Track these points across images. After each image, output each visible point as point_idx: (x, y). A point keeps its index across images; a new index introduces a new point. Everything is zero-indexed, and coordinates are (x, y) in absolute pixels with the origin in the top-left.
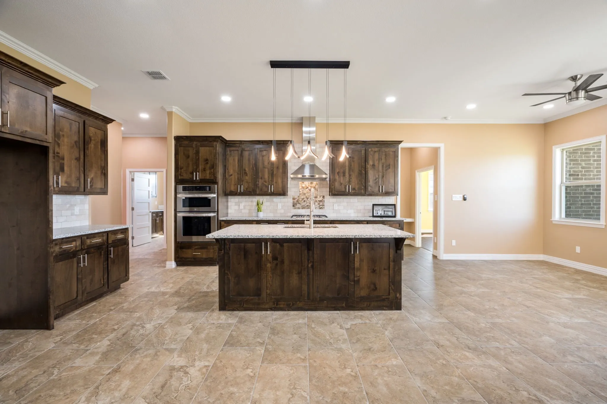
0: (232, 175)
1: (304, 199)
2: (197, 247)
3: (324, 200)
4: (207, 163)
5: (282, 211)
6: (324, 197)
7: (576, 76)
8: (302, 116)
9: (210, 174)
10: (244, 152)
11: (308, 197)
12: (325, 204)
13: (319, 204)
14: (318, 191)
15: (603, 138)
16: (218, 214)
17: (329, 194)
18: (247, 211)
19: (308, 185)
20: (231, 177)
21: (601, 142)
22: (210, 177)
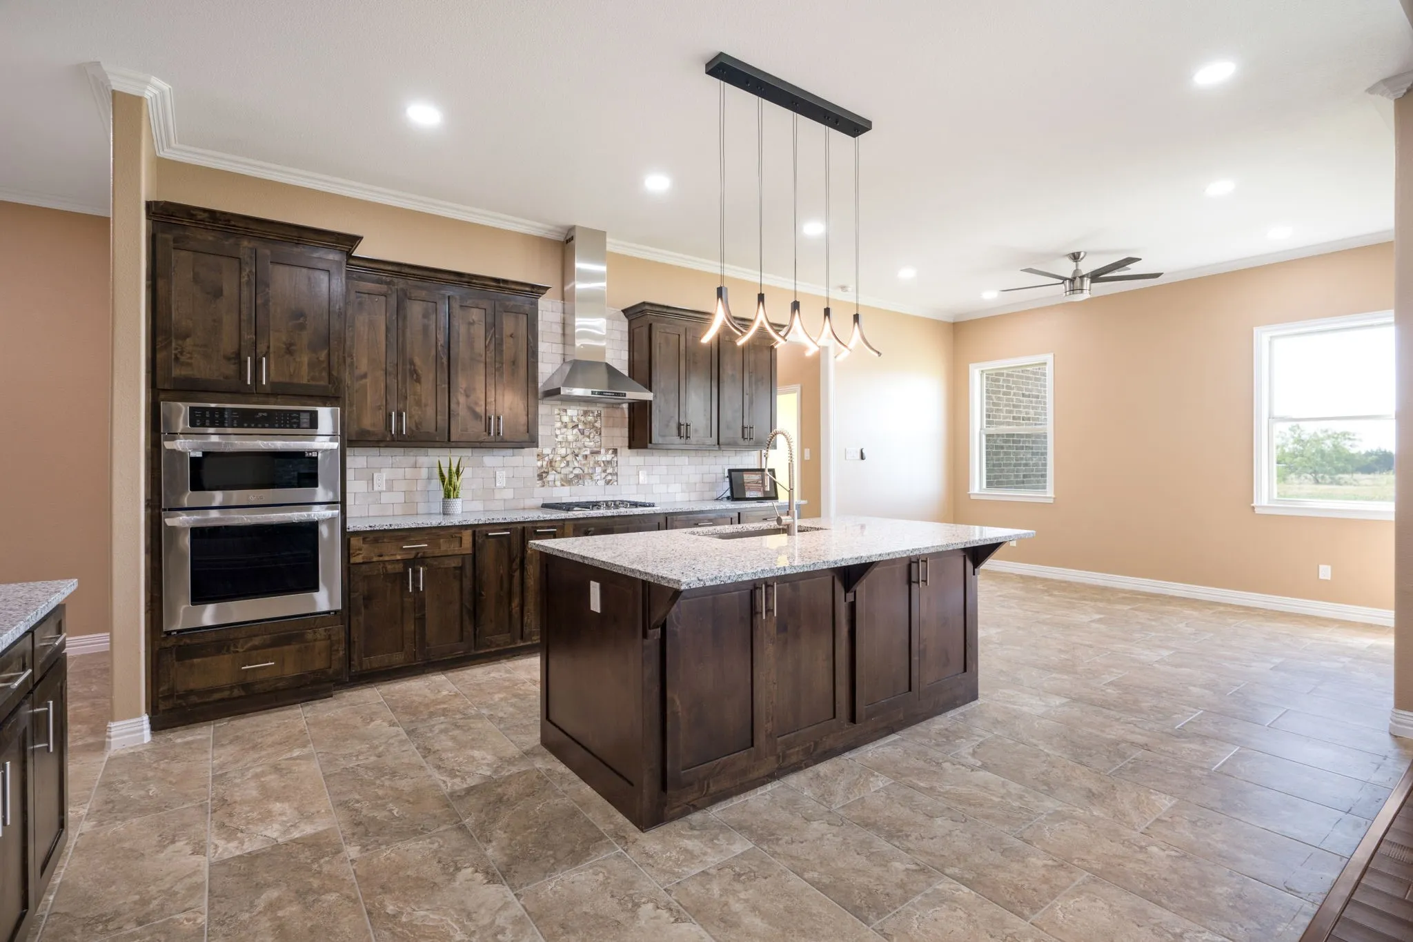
0: (364, 376)
1: (568, 458)
2: (256, 641)
3: (615, 459)
4: (302, 327)
5: (509, 494)
6: (615, 451)
7: (1079, 253)
8: (572, 223)
9: (311, 365)
10: (408, 303)
11: (576, 451)
12: (622, 470)
13: (605, 471)
14: (603, 434)
15: (1049, 358)
16: (344, 512)
17: (627, 444)
18: (400, 498)
19: (578, 419)
20: (363, 381)
21: (1045, 364)
22: (313, 379)
